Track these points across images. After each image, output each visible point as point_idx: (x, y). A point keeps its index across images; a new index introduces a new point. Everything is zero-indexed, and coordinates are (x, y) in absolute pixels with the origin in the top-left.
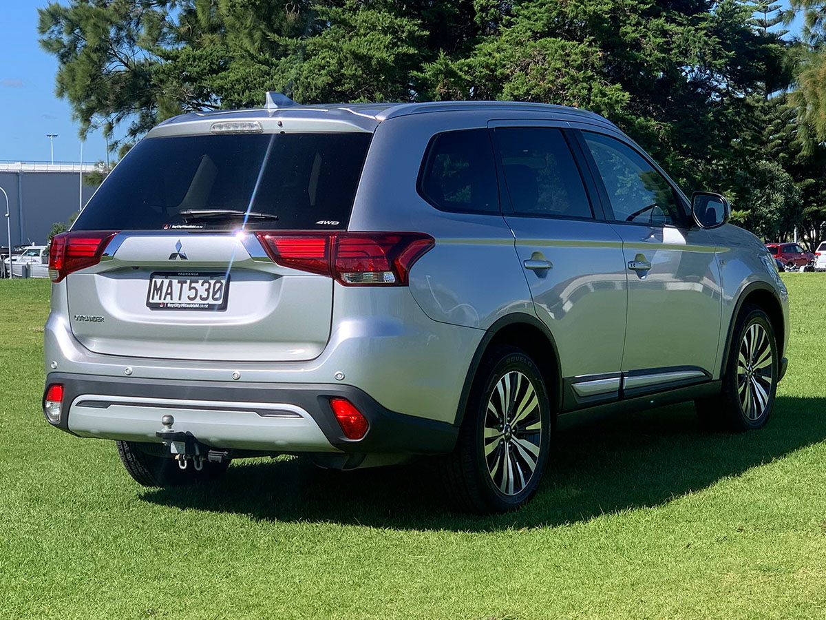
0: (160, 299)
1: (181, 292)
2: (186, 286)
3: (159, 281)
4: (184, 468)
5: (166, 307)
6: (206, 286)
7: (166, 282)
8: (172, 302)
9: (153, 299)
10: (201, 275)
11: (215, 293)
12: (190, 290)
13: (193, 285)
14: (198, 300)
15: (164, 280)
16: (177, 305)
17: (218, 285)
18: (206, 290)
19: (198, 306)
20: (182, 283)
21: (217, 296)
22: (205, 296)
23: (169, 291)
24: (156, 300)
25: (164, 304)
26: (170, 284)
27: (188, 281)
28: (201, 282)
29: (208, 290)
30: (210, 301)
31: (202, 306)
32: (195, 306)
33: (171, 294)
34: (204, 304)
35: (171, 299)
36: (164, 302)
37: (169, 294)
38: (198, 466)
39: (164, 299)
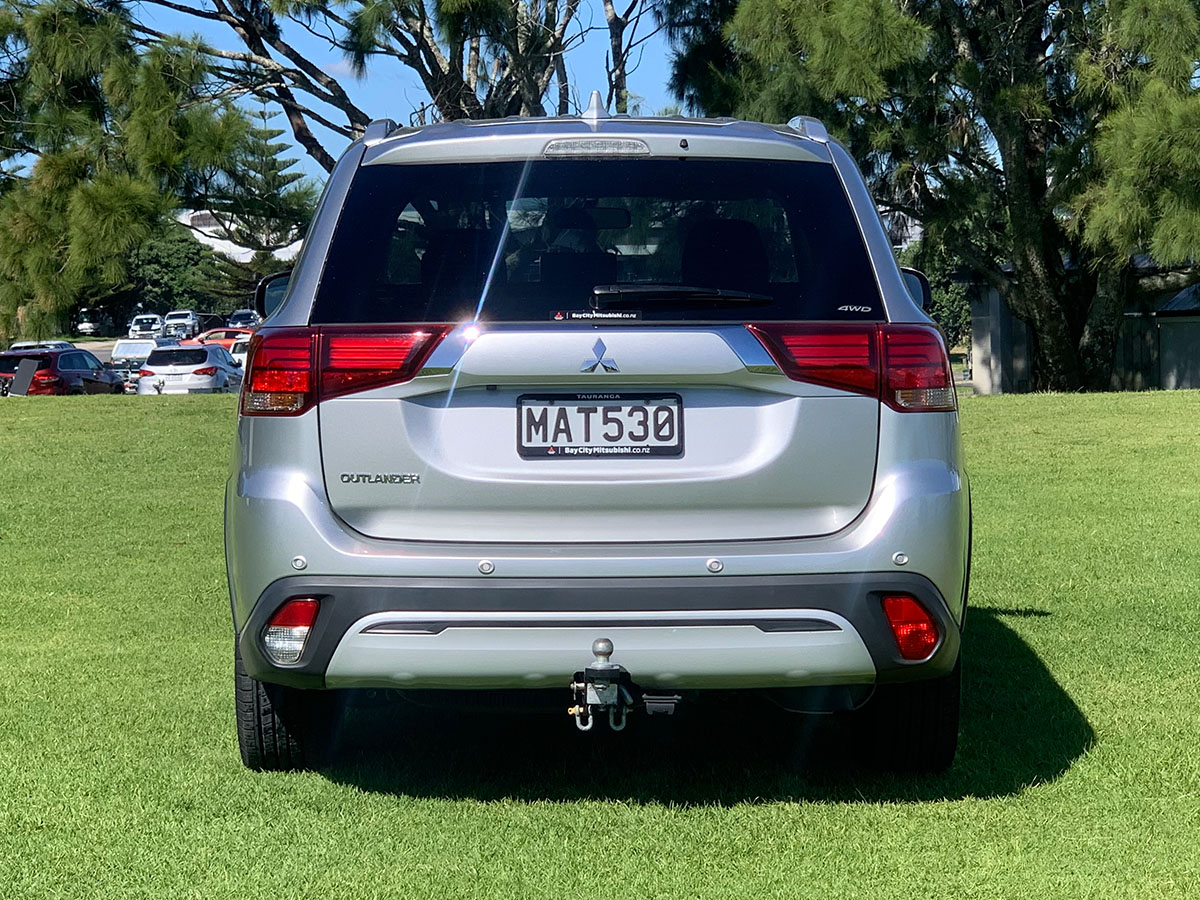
0: (545, 439)
1: (586, 426)
2: (597, 418)
3: (537, 411)
4: (588, 727)
5: (560, 454)
6: (639, 416)
7: (553, 411)
8: (571, 444)
9: (529, 439)
10: (627, 397)
11: (658, 428)
12: (605, 423)
13: (611, 415)
14: (626, 441)
15: (548, 407)
16: (586, 450)
17: (663, 416)
18: (640, 423)
19: (629, 451)
20: (587, 412)
21: (665, 432)
22: (639, 431)
23: (562, 426)
24: (537, 442)
25: (556, 449)
26: (562, 415)
27: (600, 409)
28: (626, 409)
29: (644, 423)
30: (652, 441)
31: (638, 451)
32: (622, 451)
33: (567, 431)
34: (641, 448)
35: (570, 440)
36: (555, 445)
37: (562, 431)
38: (618, 722)
39: (555, 440)
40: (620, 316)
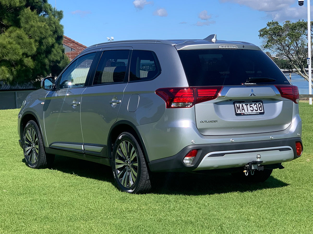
0: (240, 112)
1: (248, 109)
2: (248, 106)
3: (238, 105)
4: (247, 175)
5: (244, 115)
6: (256, 105)
7: (241, 105)
8: (245, 112)
9: (238, 112)
10: (253, 102)
11: (260, 108)
12: (250, 107)
13: (251, 106)
14: (254, 111)
15: (240, 104)
16: (248, 113)
17: (260, 105)
18: (256, 107)
19: (255, 113)
20: (247, 105)
21: (261, 109)
22: (257, 109)
23: (243, 108)
24: (239, 112)
25: (243, 113)
26: (242, 106)
27: (249, 104)
28: (253, 104)
30: (259, 111)
31: (257, 113)
32: (254, 113)
33: (244, 109)
36: (242, 112)
37: (243, 109)
38: (252, 173)
39: (242, 111)
40: (253, 84)
